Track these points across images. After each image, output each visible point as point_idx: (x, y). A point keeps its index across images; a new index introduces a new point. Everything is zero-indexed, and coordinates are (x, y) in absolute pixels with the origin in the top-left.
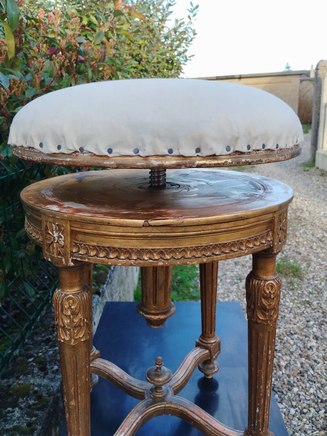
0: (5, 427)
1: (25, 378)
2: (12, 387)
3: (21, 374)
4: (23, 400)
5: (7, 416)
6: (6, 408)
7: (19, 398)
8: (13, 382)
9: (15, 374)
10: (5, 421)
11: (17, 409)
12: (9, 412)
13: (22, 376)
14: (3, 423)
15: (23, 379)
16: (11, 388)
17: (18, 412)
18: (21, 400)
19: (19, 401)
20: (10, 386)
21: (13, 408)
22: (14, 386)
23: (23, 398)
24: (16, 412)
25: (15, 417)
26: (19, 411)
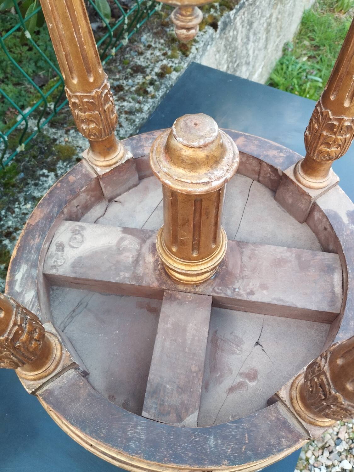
0: (34, 192)
1: (75, 135)
2: (58, 142)
3: (73, 128)
4: (63, 165)
5: (39, 180)
6: (42, 169)
7: (59, 161)
8: (61, 136)
9: (65, 126)
10: (36, 185)
11: (52, 174)
12: (43, 175)
13: (73, 131)
14: (33, 187)
15: (72, 135)
16: (56, 143)
17: (52, 179)
18: (60, 164)
19: (58, 166)
20: (55, 140)
21: (49, 172)
22: (60, 143)
23: (64, 161)
24: (50, 178)
25: (47, 183)
26: (54, 177)
